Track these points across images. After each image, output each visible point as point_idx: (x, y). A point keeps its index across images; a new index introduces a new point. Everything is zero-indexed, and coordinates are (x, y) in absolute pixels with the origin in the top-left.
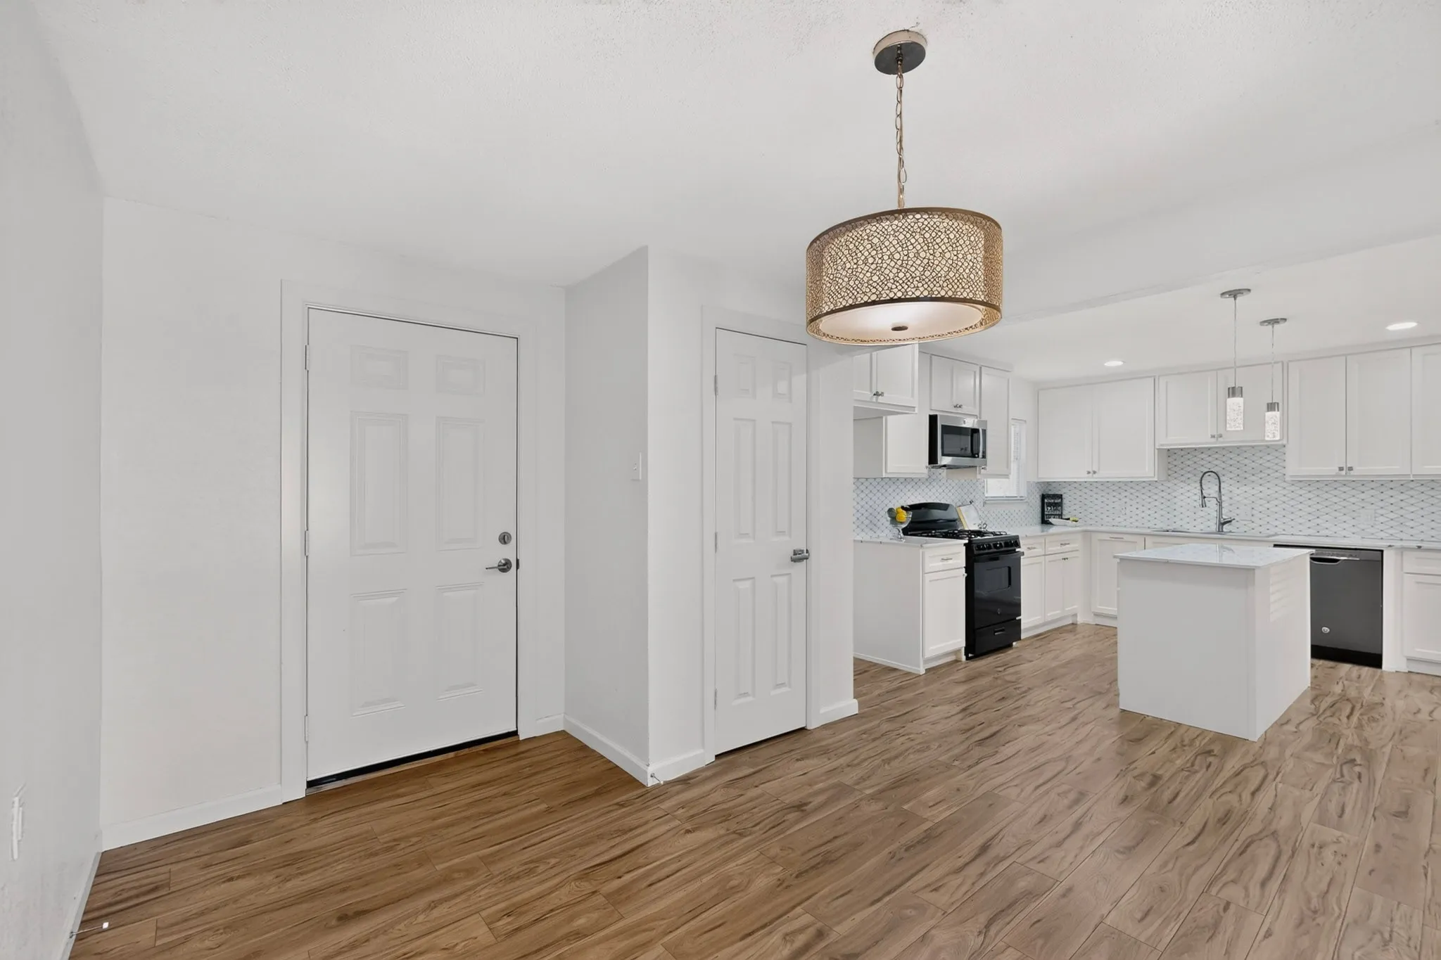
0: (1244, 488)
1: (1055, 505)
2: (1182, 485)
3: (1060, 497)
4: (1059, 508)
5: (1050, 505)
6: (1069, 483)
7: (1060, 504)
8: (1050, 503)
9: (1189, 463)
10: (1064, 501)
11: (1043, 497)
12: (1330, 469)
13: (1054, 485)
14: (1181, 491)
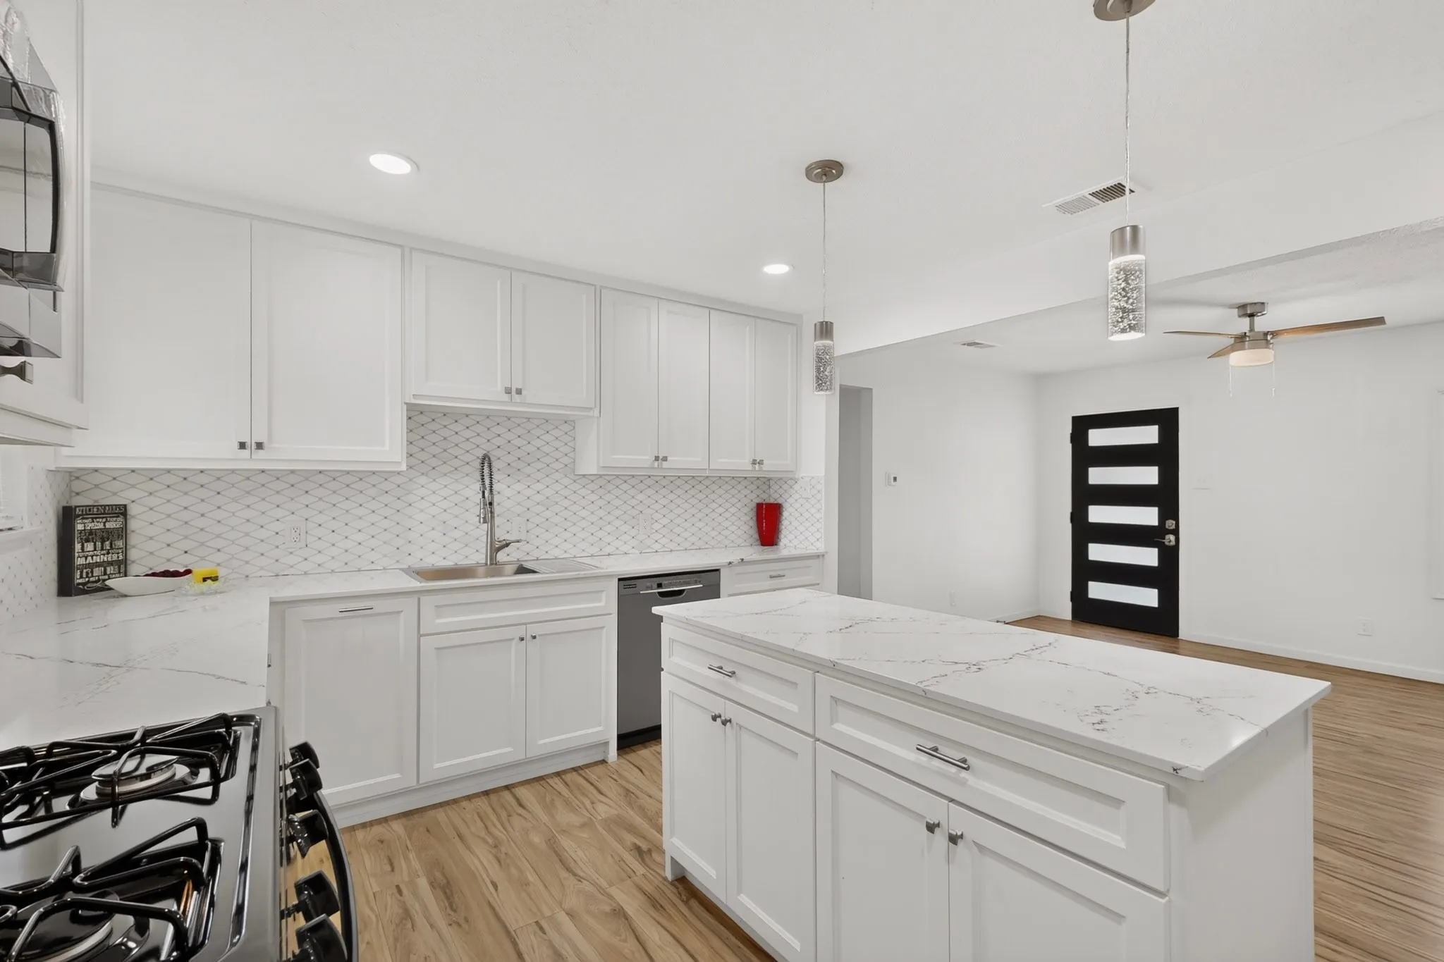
0: (518, 487)
1: (105, 537)
2: (423, 480)
3: (122, 512)
4: (120, 543)
5: (89, 536)
6: (151, 475)
7: (123, 533)
8: (91, 532)
9: (433, 438)
10: (133, 524)
11: (67, 517)
12: (643, 459)
13: (97, 479)
14: (423, 492)
